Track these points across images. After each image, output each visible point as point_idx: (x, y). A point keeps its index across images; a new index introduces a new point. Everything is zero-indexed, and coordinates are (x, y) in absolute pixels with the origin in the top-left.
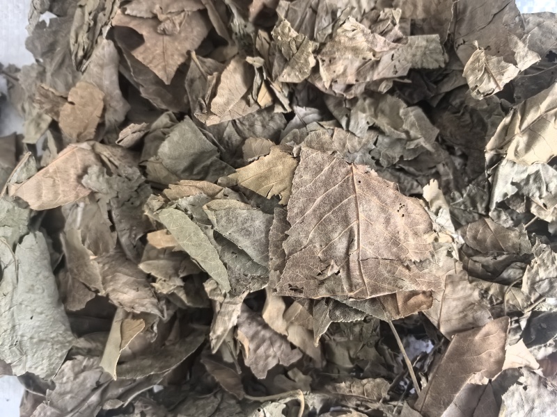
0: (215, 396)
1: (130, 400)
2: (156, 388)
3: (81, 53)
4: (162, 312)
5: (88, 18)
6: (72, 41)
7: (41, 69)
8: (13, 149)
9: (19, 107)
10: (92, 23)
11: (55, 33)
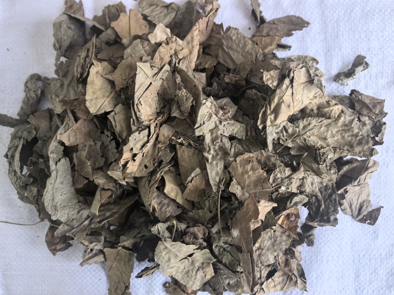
0: (138, 229)
1: (103, 223)
2: (112, 228)
3: (79, 76)
4: (117, 190)
5: (82, 61)
6: (75, 71)
7: (62, 83)
8: (48, 115)
9: (49, 97)
10: (84, 63)
11: (68, 66)
